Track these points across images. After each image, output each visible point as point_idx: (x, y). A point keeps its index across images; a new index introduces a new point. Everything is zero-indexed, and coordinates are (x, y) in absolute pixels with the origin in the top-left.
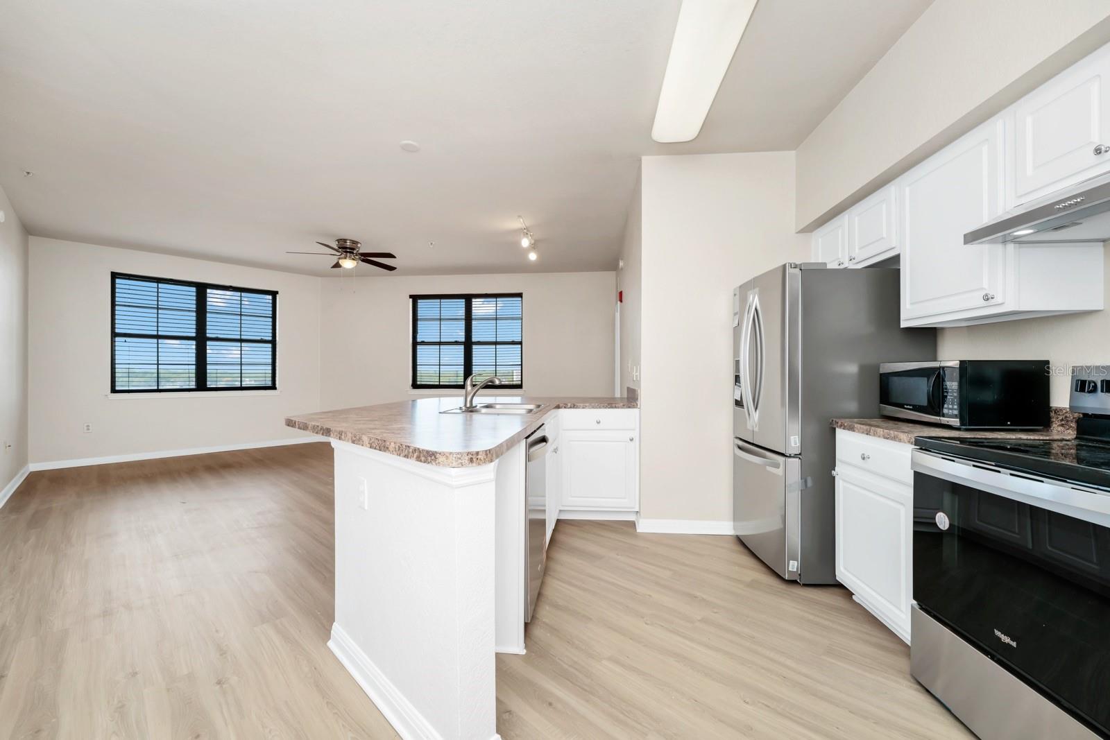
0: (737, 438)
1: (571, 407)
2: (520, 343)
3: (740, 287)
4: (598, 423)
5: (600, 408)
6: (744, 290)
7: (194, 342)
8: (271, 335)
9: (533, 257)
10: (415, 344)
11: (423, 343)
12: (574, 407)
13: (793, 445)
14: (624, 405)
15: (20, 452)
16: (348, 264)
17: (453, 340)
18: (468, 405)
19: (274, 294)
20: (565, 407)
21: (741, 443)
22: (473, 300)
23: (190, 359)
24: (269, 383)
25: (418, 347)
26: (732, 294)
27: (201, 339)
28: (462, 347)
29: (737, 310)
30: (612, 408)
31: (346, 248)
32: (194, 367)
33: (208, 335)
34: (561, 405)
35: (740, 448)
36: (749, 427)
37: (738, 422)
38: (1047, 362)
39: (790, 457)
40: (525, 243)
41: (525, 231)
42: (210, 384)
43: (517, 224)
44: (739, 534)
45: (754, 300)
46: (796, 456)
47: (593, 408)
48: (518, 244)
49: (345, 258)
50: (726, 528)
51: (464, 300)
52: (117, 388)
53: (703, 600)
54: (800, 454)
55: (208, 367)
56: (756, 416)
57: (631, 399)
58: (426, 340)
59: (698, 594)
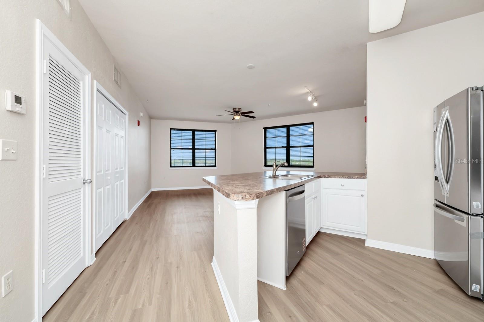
0: (436, 200)
1: (327, 177)
2: (313, 146)
3: (437, 107)
4: (343, 186)
5: (343, 178)
6: (440, 108)
7: (192, 150)
8: (214, 147)
9: (315, 104)
10: (266, 148)
11: (269, 148)
12: (329, 177)
13: (475, 207)
14: (358, 177)
15: (149, 184)
16: (237, 117)
17: (282, 146)
18: (274, 175)
19: (215, 131)
20: (324, 177)
21: (438, 203)
22: (290, 127)
23: (190, 156)
24: (214, 165)
25: (267, 149)
26: (433, 112)
27: (194, 149)
28: (286, 149)
29: (436, 121)
30: (351, 178)
31: (237, 111)
32: (192, 159)
33: (196, 148)
34: (322, 176)
35: (437, 206)
36: (443, 194)
37: (437, 189)
39: (473, 215)
40: (310, 98)
41: (310, 93)
42: (196, 165)
43: (305, 90)
44: (437, 259)
45: (446, 114)
46: (478, 215)
47: (340, 178)
48: (306, 99)
49: (236, 115)
50: (430, 254)
51: (286, 128)
52: (172, 166)
53: (398, 291)
54: (482, 214)
55: (196, 159)
56: (447, 187)
57: (363, 175)
58: (270, 146)
59: (395, 287)
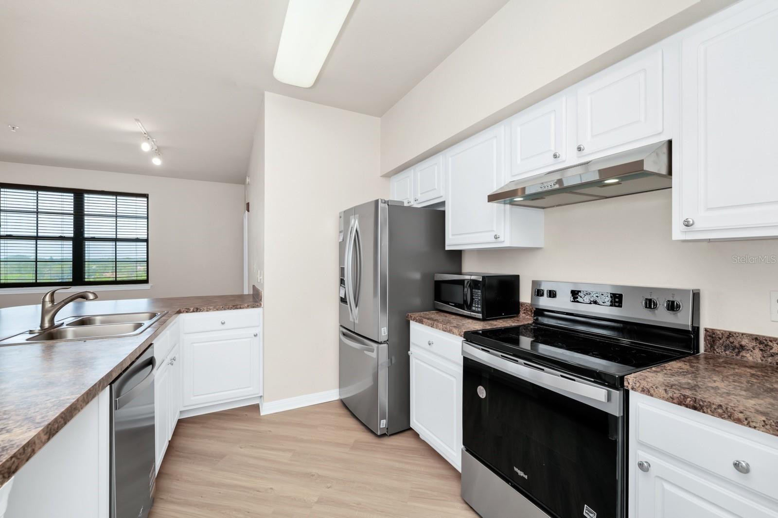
0: (341, 326)
1: (193, 311)
2: (147, 241)
3: (345, 212)
4: (223, 323)
5: (225, 309)
6: (347, 215)
9: (157, 162)
11: (8, 237)
12: (197, 311)
13: (383, 335)
14: (248, 306)
17: (56, 235)
18: (47, 325)
20: (187, 312)
21: (345, 331)
22: (86, 196)
25: (3, 241)
26: (338, 216)
28: (71, 243)
29: (342, 229)
30: (237, 309)
34: (182, 311)
35: (344, 334)
36: (351, 319)
37: (342, 315)
38: (517, 277)
39: (381, 343)
40: (146, 147)
41: (146, 136)
43: (137, 127)
44: (343, 397)
45: (355, 223)
46: (385, 342)
47: (217, 310)
48: (136, 148)
50: (333, 395)
51: (73, 195)
54: (387, 341)
56: (356, 311)
57: (255, 299)
58: (15, 234)
